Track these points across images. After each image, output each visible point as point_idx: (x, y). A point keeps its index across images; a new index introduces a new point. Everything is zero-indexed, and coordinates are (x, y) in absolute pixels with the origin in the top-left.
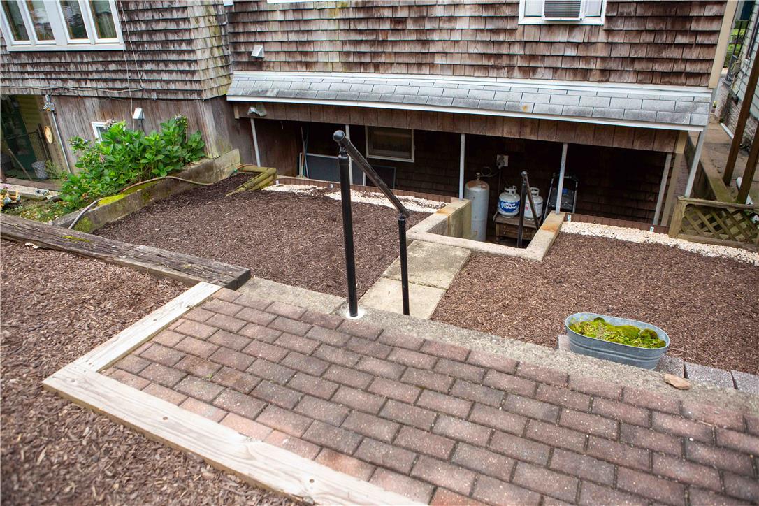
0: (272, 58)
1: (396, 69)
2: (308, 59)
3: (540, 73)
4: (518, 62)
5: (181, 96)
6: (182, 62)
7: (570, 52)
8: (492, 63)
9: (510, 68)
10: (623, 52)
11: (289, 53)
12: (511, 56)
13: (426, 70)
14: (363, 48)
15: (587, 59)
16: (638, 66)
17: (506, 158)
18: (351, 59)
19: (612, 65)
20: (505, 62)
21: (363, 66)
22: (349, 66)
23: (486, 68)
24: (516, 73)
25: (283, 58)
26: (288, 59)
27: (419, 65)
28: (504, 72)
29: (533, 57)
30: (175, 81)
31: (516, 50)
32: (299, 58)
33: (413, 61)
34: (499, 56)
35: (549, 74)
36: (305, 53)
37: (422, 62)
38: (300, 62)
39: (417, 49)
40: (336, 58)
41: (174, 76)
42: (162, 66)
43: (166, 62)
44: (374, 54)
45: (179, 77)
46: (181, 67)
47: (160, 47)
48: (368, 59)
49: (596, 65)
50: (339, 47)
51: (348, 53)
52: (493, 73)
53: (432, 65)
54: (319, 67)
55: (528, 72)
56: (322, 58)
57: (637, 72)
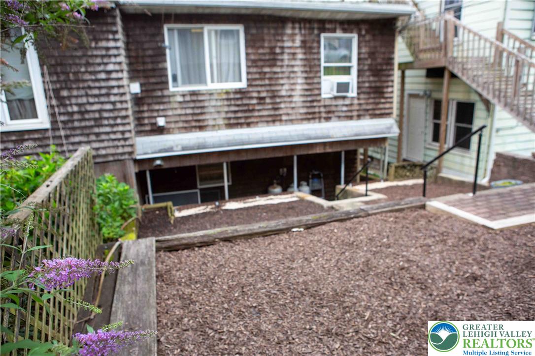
0: (173, 125)
1: (260, 125)
2: (201, 124)
3: (333, 119)
4: (324, 115)
5: (111, 158)
6: (115, 133)
7: (345, 109)
8: (311, 116)
9: (320, 118)
10: (364, 107)
11: (186, 122)
12: (320, 112)
13: (277, 123)
14: (239, 115)
15: (351, 111)
16: (370, 112)
17: (285, 170)
18: (232, 121)
19: (361, 113)
20: (317, 115)
21: (240, 125)
22: (230, 126)
23: (309, 119)
24: (323, 120)
25: (181, 125)
26: (185, 125)
27: (274, 121)
28: (317, 120)
29: (329, 112)
30: (105, 148)
31: (322, 109)
32: (194, 124)
33: (270, 119)
34: (314, 113)
35: (337, 119)
36: (199, 121)
37: (275, 119)
38: (195, 127)
39: (272, 113)
40: (221, 122)
41: (106, 144)
42: (93, 138)
43: (97, 135)
44: (247, 118)
45: (111, 144)
46: (113, 136)
47: (92, 123)
48: (242, 121)
49: (355, 113)
50: (223, 115)
51: (229, 119)
52: (312, 121)
53: (281, 120)
54: (208, 128)
55: (328, 119)
56: (211, 123)
57: (370, 115)
